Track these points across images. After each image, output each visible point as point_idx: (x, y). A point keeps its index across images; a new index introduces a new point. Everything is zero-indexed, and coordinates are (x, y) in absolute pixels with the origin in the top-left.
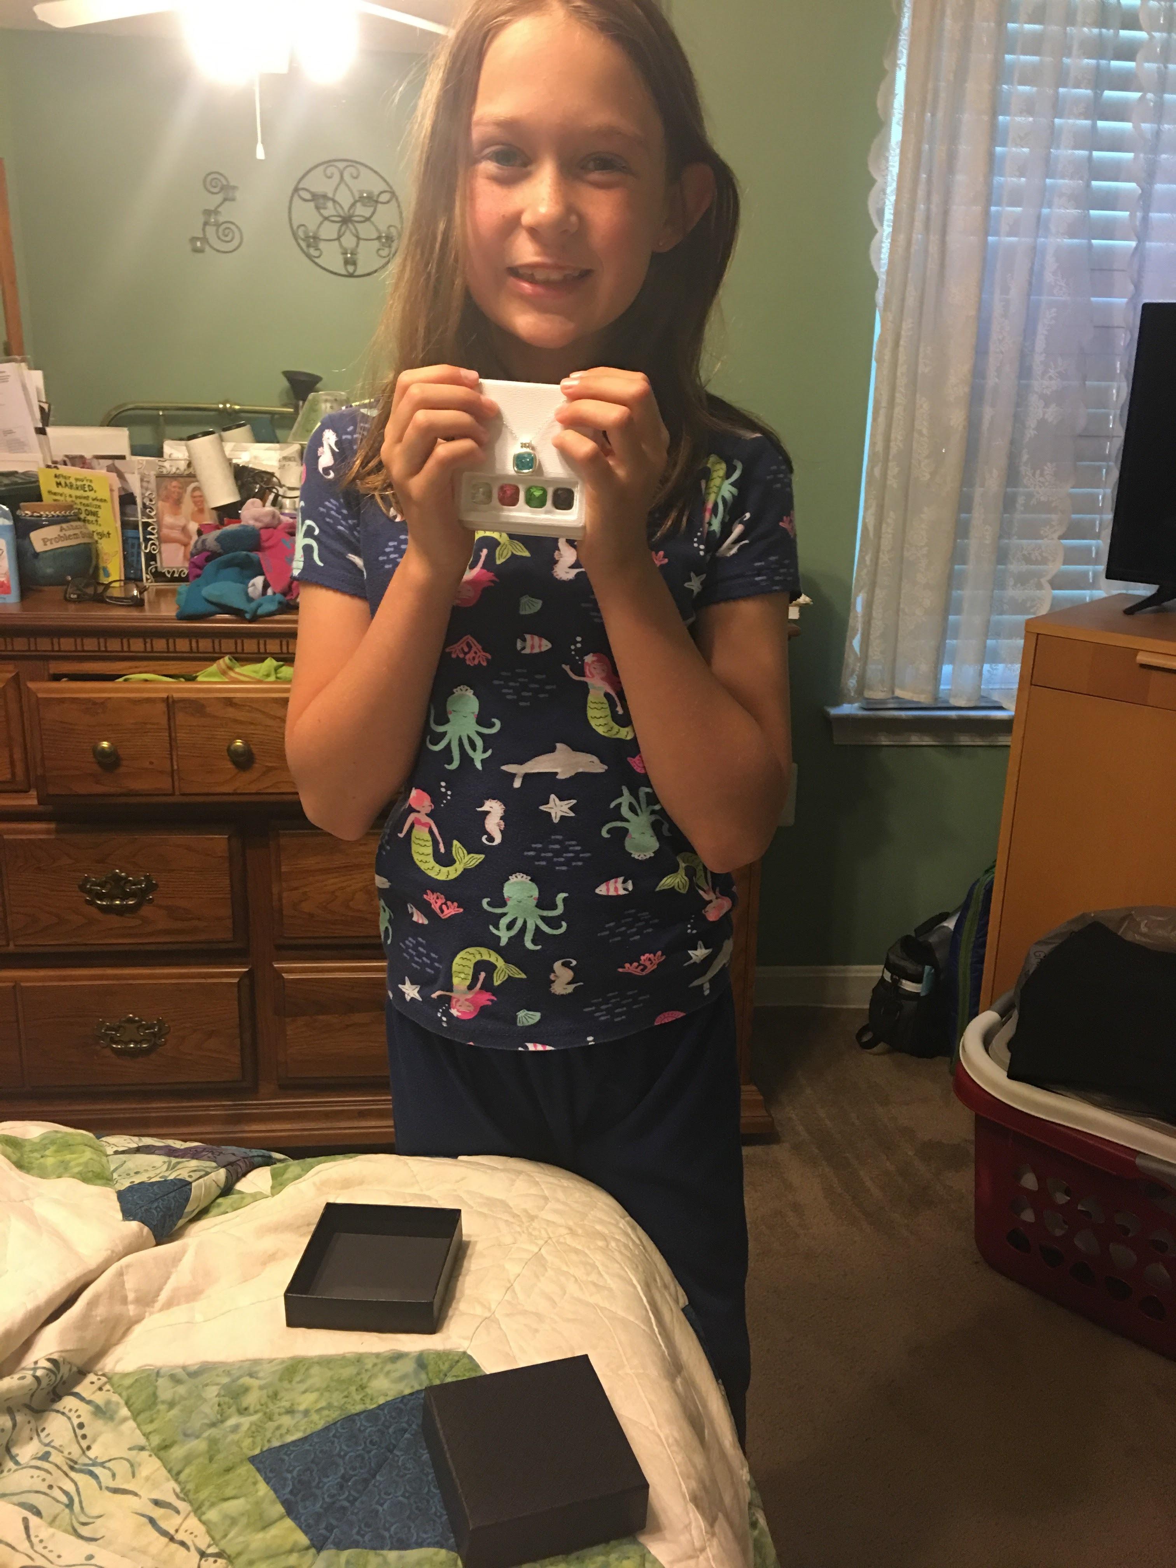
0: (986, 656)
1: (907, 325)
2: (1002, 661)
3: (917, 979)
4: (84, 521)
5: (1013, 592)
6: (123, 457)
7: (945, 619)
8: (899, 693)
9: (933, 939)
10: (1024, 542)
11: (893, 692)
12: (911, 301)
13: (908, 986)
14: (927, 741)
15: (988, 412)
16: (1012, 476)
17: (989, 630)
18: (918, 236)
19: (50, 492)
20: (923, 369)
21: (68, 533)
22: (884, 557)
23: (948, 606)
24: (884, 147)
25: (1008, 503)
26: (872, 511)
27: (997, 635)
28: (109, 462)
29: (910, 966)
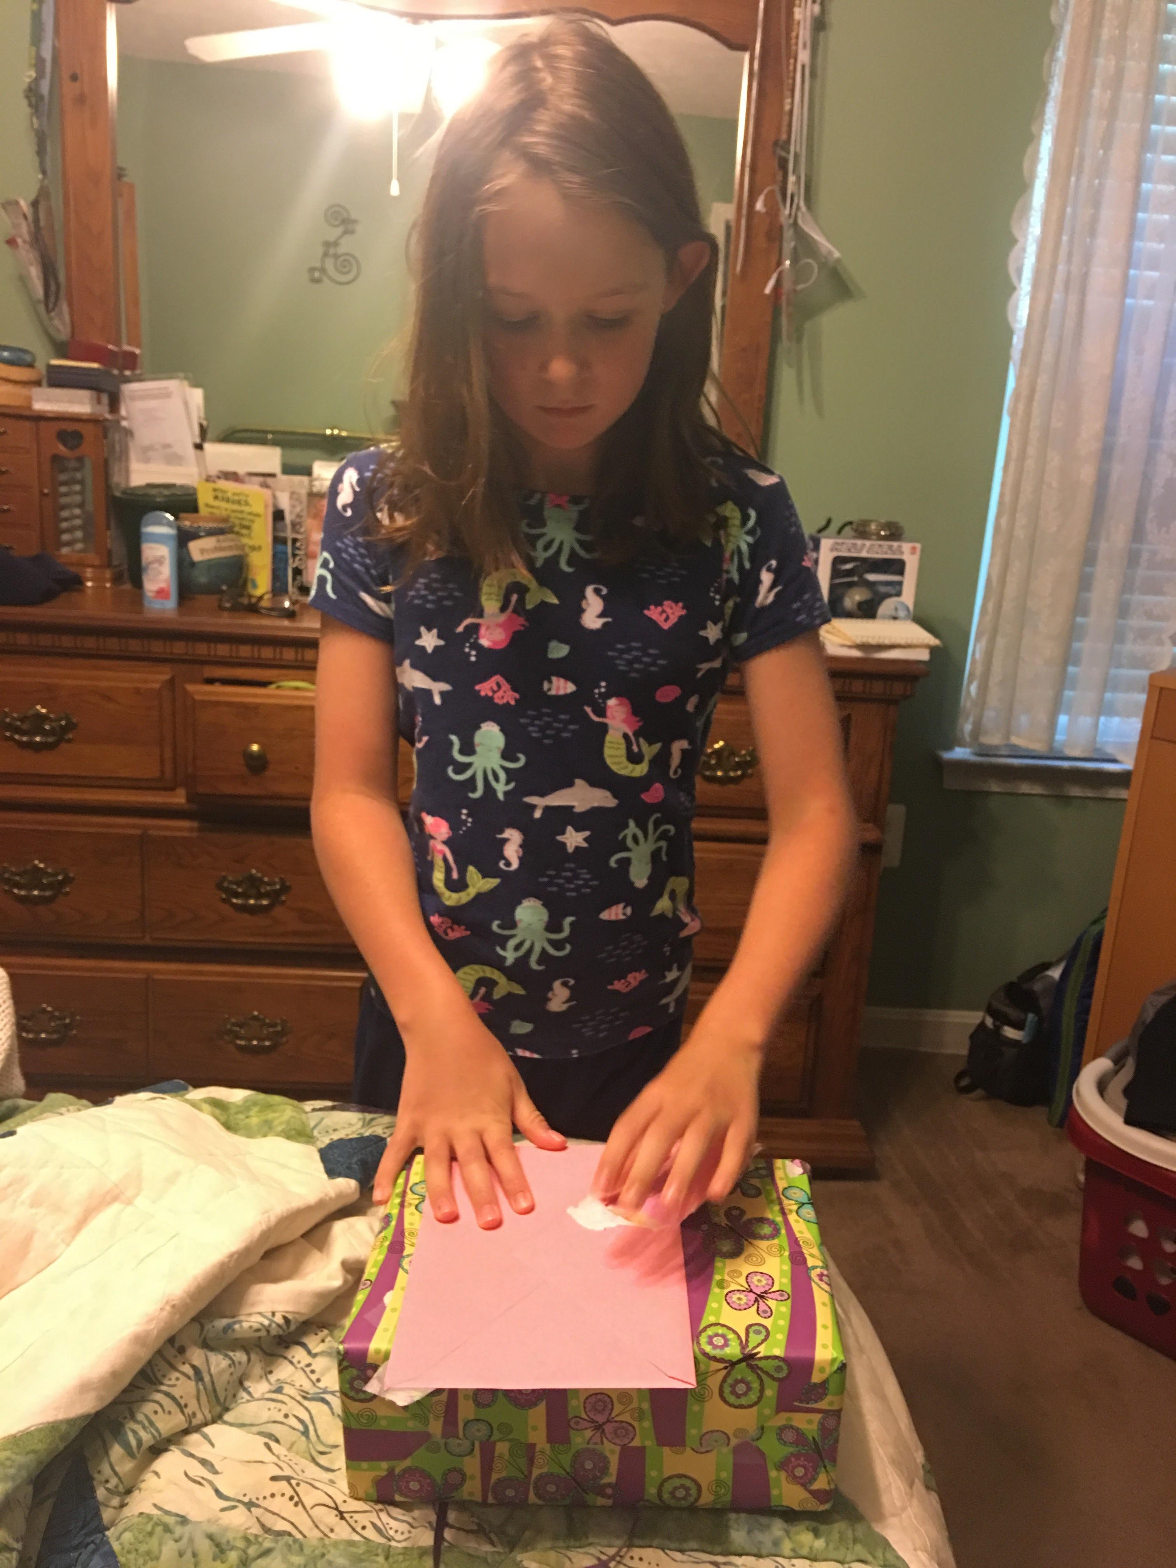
0: (1103, 709)
1: (1043, 380)
2: (1117, 714)
3: (1018, 1025)
4: (238, 533)
5: (1131, 647)
6: (273, 475)
7: (1064, 670)
8: (1015, 740)
9: (1038, 987)
10: (1148, 598)
11: (1008, 738)
12: (1048, 357)
13: (1010, 1033)
14: (1037, 790)
15: (1117, 470)
16: (1138, 533)
17: (1107, 684)
18: (1057, 296)
19: (207, 505)
20: (1056, 424)
21: (224, 544)
22: (1007, 605)
23: (1068, 658)
24: (1027, 208)
25: (1133, 559)
26: (998, 559)
27: (1115, 689)
28: (261, 479)
29: (1013, 1013)
